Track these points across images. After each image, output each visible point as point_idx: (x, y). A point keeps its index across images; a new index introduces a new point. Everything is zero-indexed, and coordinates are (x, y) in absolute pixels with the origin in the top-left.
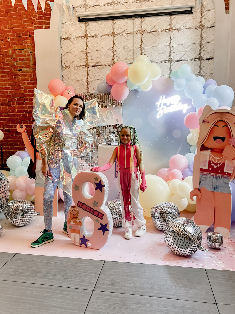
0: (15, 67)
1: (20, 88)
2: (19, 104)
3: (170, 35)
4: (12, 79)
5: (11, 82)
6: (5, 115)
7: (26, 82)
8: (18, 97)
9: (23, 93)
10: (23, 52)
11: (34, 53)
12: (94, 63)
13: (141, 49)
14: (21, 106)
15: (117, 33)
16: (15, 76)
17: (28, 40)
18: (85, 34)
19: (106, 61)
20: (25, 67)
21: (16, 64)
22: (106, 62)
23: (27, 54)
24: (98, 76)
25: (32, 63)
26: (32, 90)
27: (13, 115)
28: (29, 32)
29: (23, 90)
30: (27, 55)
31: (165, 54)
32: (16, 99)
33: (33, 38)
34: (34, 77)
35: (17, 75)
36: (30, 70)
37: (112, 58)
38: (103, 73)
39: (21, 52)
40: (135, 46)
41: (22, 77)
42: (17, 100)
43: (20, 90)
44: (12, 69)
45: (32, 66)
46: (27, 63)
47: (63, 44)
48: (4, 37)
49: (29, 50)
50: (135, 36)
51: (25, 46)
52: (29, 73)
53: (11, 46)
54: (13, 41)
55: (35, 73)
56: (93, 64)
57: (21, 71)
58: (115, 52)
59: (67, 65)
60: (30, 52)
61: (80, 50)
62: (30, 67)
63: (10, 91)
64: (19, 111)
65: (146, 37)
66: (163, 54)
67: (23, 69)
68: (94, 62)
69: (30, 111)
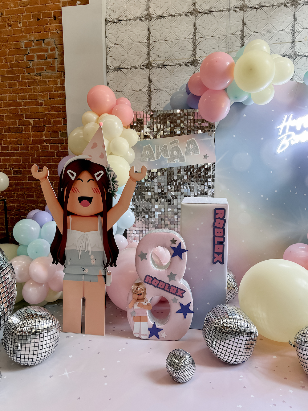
0: (29, 69)
1: (37, 103)
2: (35, 130)
3: (293, 13)
4: (25, 89)
5: (23, 94)
6: (13, 147)
7: (49, 93)
8: (34, 119)
9: (42, 111)
10: (43, 45)
11: (61, 46)
12: (160, 61)
13: (243, 37)
14: (39, 133)
15: (201, 10)
16: (29, 83)
17: (52, 25)
18: (146, 13)
19: (181, 57)
20: (47, 68)
21: (32, 65)
22: (181, 59)
23: (49, 47)
24: (168, 83)
25: (58, 63)
26: (56, 107)
27: (27, 148)
28: (53, 11)
29: (43, 106)
30: (49, 50)
31: (284, 44)
32: (31, 121)
33: (60, 21)
34: (61, 85)
35: (33, 83)
36: (55, 75)
37: (191, 53)
38: (176, 77)
39: (41, 45)
40: (231, 32)
41: (42, 85)
42: (32, 123)
43: (38, 107)
44: (26, 72)
45: (58, 68)
46: (50, 62)
47: (110, 31)
48: (14, 20)
49: (53, 40)
50: (232, 15)
51: (47, 35)
52: (53, 79)
53: (23, 35)
54: (27, 27)
55: (63, 78)
56: (160, 63)
57: (40, 75)
58: (197, 42)
59: (116, 65)
60: (56, 43)
61: (138, 40)
62: (55, 69)
63: (22, 108)
64: (36, 142)
65: (251, 15)
66: (280, 44)
67: (43, 72)
68: (162, 59)
69: (54, 141)
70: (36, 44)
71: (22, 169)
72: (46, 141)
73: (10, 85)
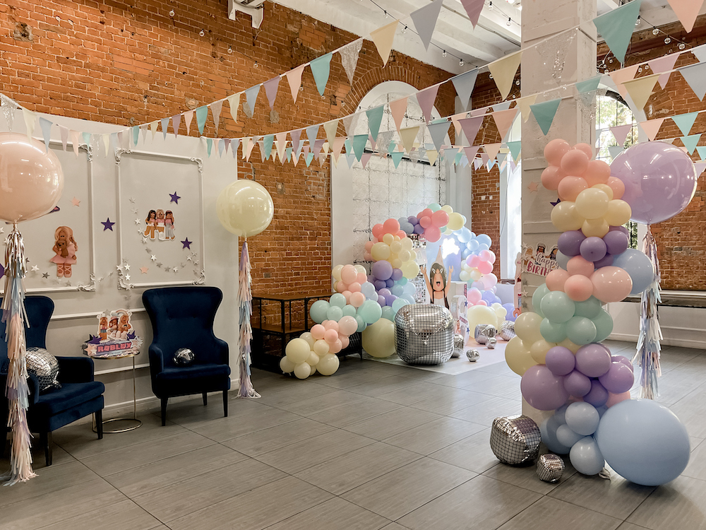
4: (305, 206)
7: (320, 212)
8: (310, 231)
9: (316, 225)
14: (313, 242)
20: (319, 193)
21: (310, 189)
27: (304, 254)
29: (316, 221)
34: (328, 207)
35: (310, 203)
41: (316, 205)
42: (309, 234)
43: (313, 222)
44: (305, 193)
46: (320, 189)
49: (324, 173)
51: (320, 169)
52: (323, 202)
56: (374, 199)
58: (390, 190)
60: (325, 176)
61: (365, 182)
63: (302, 222)
67: (316, 195)
68: (375, 196)
69: (323, 249)
70: (313, 174)
71: (301, 272)
72: (317, 248)
73: (294, 202)
